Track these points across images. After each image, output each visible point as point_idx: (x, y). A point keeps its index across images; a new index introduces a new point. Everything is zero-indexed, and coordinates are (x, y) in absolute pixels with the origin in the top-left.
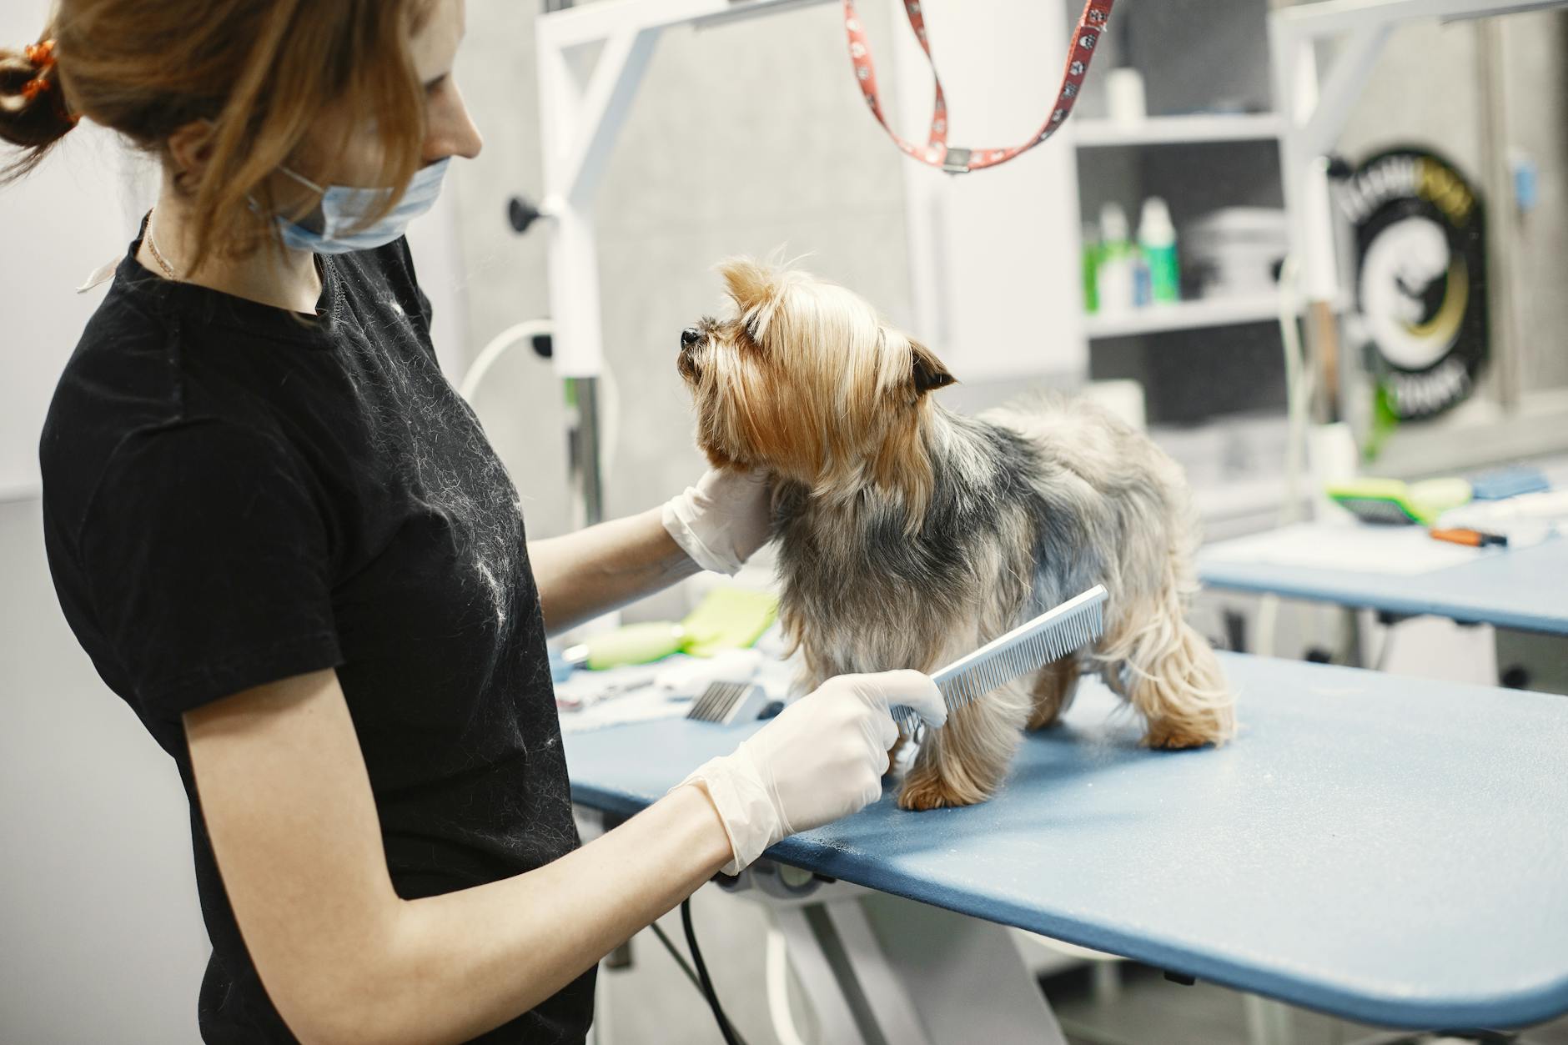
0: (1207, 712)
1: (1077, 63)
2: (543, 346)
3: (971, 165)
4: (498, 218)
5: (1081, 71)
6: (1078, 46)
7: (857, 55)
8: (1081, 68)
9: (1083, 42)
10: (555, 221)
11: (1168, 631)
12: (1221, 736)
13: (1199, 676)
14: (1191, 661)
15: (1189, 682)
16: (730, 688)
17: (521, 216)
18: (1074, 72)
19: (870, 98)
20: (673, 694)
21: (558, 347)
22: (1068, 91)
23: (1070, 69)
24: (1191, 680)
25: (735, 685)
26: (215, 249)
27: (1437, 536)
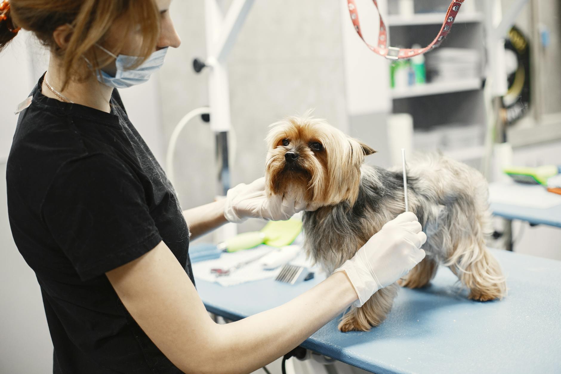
0: (495, 285)
1: (451, 17)
2: (206, 118)
3: (399, 56)
4: (189, 67)
5: (452, 20)
6: (452, 10)
7: (351, 9)
8: (452, 19)
9: (454, 9)
10: (212, 68)
11: (477, 251)
12: (502, 295)
13: (491, 271)
14: (487, 264)
15: (488, 273)
16: (293, 268)
17: (198, 66)
18: (449, 21)
19: (356, 27)
20: (266, 267)
21: (212, 118)
22: (446, 28)
23: (447, 20)
24: (488, 272)
25: (295, 267)
26: (73, 78)
27: (549, 190)
